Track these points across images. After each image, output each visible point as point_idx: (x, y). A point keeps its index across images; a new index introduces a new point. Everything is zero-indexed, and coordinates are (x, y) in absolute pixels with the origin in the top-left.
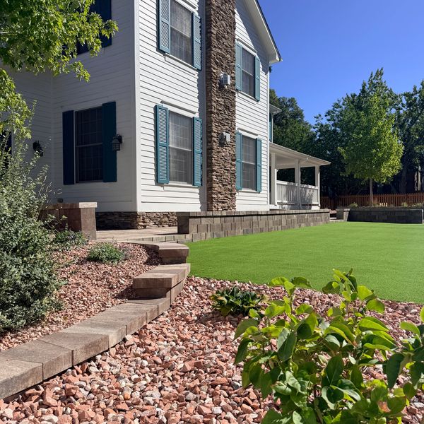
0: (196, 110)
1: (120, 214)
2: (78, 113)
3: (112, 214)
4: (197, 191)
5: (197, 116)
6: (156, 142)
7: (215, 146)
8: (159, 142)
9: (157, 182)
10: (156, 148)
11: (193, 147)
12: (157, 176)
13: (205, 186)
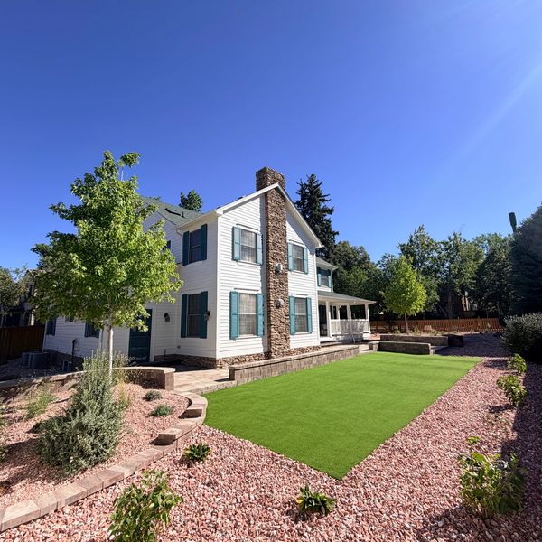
0: (259, 288)
1: (208, 358)
2: (190, 296)
3: (204, 358)
4: (261, 339)
5: (260, 292)
6: (230, 313)
7: (272, 309)
8: (233, 313)
9: (231, 338)
10: (230, 317)
11: (257, 311)
12: (230, 334)
13: (267, 335)
